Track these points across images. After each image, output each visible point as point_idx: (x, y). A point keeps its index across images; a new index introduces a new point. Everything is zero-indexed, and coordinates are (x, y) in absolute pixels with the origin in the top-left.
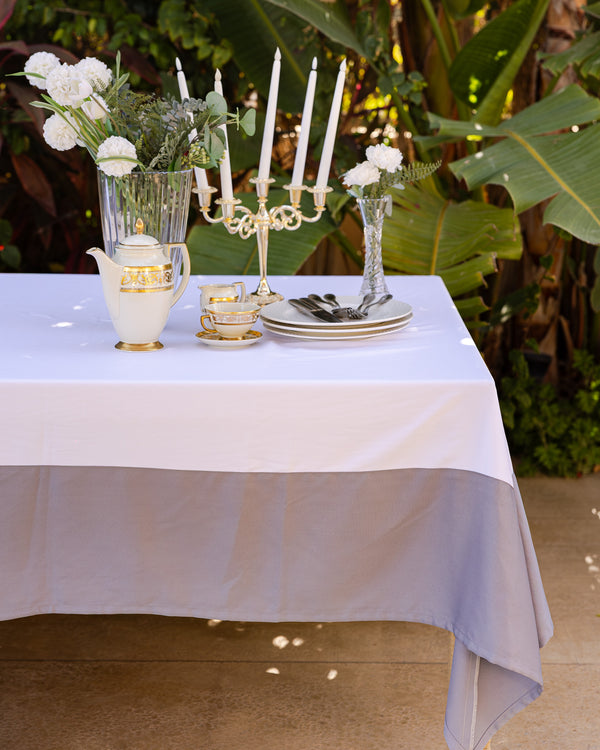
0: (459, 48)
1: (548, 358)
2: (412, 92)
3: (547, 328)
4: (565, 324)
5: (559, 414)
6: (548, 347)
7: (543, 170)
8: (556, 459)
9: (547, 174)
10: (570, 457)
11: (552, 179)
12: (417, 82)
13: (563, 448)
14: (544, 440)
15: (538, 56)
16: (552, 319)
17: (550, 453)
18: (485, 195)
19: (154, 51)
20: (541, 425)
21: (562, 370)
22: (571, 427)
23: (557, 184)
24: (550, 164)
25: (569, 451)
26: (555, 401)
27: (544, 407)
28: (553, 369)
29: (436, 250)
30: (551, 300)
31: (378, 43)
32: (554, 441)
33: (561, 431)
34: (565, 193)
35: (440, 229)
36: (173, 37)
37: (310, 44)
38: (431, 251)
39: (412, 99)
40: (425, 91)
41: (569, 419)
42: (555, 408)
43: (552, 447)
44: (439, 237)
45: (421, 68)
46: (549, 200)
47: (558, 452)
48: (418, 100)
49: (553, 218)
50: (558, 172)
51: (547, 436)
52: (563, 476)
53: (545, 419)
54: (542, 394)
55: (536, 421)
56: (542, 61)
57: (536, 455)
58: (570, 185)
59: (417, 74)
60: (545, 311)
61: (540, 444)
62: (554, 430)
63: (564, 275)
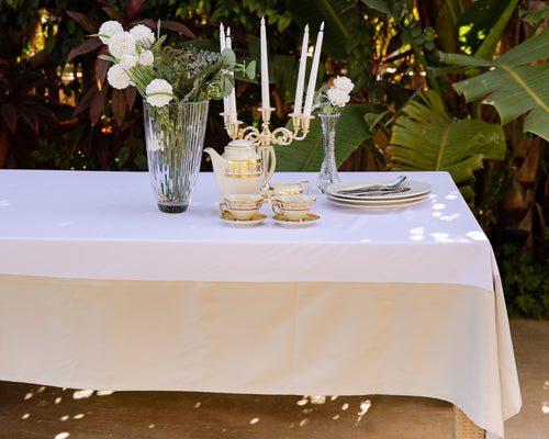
0: (463, 11)
1: (526, 233)
2: (425, 41)
3: (526, 211)
4: (539, 208)
5: (534, 273)
6: (526, 225)
7: (523, 90)
8: (531, 306)
9: (527, 93)
10: (542, 305)
11: (530, 97)
12: (430, 34)
13: (537, 298)
14: (522, 292)
15: (521, 13)
16: (530, 205)
17: (527, 301)
18: (479, 112)
19: (243, 20)
20: (520, 280)
21: (536, 243)
22: (543, 283)
23: (533, 100)
24: (529, 85)
25: (541, 300)
26: (531, 264)
27: (523, 268)
28: (529, 241)
29: (441, 153)
30: (529, 191)
31: (403, 8)
32: (530, 292)
33: (535, 285)
34: (540, 107)
35: (445, 138)
36: (252, 9)
37: (352, 10)
38: (437, 153)
39: (426, 47)
40: (436, 41)
41: (541, 277)
42: (531, 269)
43: (529, 297)
44: (444, 143)
45: (433, 26)
46: (528, 112)
47: (533, 300)
48: (430, 47)
49: (531, 127)
50: (534, 91)
51: (525, 289)
52: (536, 319)
53: (524, 277)
54: (522, 258)
55: (516, 278)
56: (523, 16)
57: (516, 302)
58: (543, 101)
59: (431, 28)
60: (524, 199)
61: (519, 294)
62: (530, 284)
63: (539, 172)
